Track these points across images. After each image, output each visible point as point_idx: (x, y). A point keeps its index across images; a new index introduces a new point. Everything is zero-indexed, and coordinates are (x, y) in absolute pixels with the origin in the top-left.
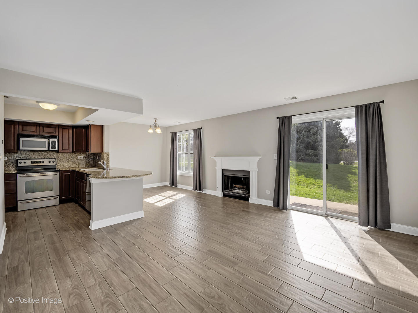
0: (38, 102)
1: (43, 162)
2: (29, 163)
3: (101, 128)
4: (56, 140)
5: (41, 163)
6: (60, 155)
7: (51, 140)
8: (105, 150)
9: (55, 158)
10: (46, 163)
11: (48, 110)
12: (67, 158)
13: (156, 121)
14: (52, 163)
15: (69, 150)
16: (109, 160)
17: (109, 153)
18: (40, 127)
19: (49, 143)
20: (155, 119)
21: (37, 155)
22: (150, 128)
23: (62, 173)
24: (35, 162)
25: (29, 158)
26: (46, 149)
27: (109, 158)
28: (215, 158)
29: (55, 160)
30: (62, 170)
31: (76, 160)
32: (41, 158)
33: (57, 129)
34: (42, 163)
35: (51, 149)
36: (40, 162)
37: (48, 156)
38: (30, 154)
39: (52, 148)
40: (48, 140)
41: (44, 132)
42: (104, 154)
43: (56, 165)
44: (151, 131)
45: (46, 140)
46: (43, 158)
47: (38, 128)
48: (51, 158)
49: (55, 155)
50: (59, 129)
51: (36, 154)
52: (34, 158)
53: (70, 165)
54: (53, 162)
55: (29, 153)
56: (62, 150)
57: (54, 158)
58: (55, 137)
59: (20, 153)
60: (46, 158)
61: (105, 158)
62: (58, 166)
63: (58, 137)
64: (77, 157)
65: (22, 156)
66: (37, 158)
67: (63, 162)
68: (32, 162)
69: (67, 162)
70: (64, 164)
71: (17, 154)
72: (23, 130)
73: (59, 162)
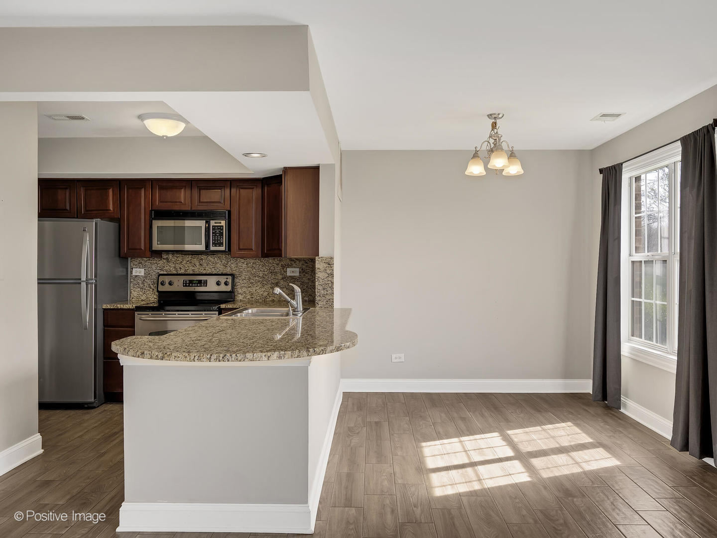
0: (141, 117)
1: (205, 283)
2: (178, 284)
3: (314, 174)
4: (224, 223)
6: (244, 265)
8: (323, 252)
9: (231, 272)
10: (211, 285)
11: (163, 136)
12: (261, 275)
13: (494, 125)
15: (254, 249)
16: (332, 283)
17: (332, 258)
18: (193, 189)
19: (207, 230)
20: (490, 116)
21: (197, 264)
22: (475, 156)
24: (191, 283)
25: (182, 271)
26: (202, 247)
29: (230, 279)
31: (283, 279)
32: (204, 272)
33: (228, 192)
34: (203, 286)
35: (212, 248)
38: (184, 262)
39: (215, 244)
40: (206, 222)
42: (317, 262)
43: (232, 292)
44: (476, 169)
45: (203, 223)
47: (188, 192)
50: (232, 190)
52: (191, 272)
53: (265, 294)
54: (226, 283)
55: (183, 260)
56: (239, 249)
58: (221, 215)
59: (167, 259)
60: (216, 272)
61: (320, 275)
62: (240, 295)
63: (229, 212)
64: (284, 272)
65: (170, 268)
66: (196, 273)
67: (250, 285)
68: (185, 282)
69: (259, 284)
70: (253, 290)
71: (161, 262)
72: (161, 201)
73: (243, 285)
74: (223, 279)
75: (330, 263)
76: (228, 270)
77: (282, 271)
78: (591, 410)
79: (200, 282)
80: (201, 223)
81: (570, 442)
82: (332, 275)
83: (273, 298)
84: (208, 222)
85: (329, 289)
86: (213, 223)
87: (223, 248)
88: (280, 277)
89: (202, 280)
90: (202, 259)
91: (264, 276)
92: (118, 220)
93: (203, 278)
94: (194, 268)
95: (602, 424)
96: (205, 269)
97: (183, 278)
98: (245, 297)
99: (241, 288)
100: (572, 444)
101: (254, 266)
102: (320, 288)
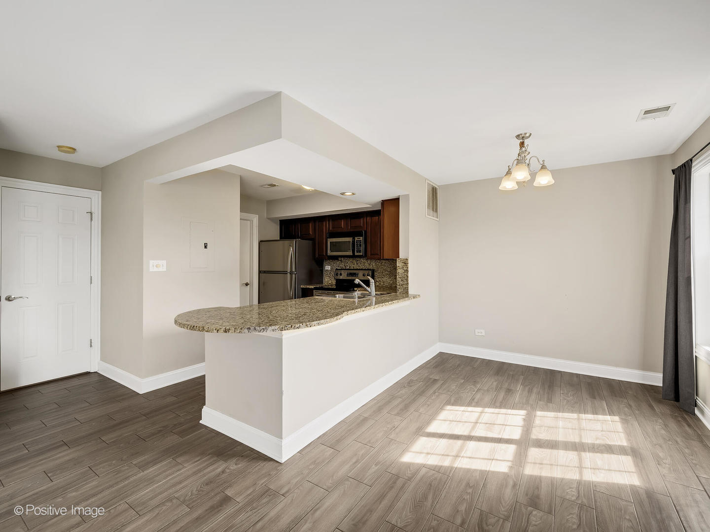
3: (398, 203)
4: (361, 239)
8: (402, 255)
16: (407, 276)
17: (407, 259)
18: (348, 220)
19: (353, 243)
26: (350, 253)
35: (356, 254)
38: (349, 262)
39: (357, 252)
41: (351, 226)
42: (398, 262)
47: (345, 221)
50: (367, 218)
59: (341, 260)
60: (365, 268)
61: (400, 271)
63: (366, 232)
65: (342, 266)
68: (348, 274)
70: (384, 279)
71: (338, 262)
72: (333, 228)
74: (366, 273)
75: (406, 263)
76: (371, 267)
78: (658, 408)
79: (355, 274)
80: (350, 239)
81: (597, 439)
82: (407, 271)
85: (405, 280)
86: (356, 239)
87: (361, 254)
92: (313, 240)
93: (355, 272)
94: (354, 266)
95: (657, 427)
96: (359, 267)
97: (346, 272)
98: (380, 284)
99: (378, 278)
100: (598, 442)
102: (400, 280)
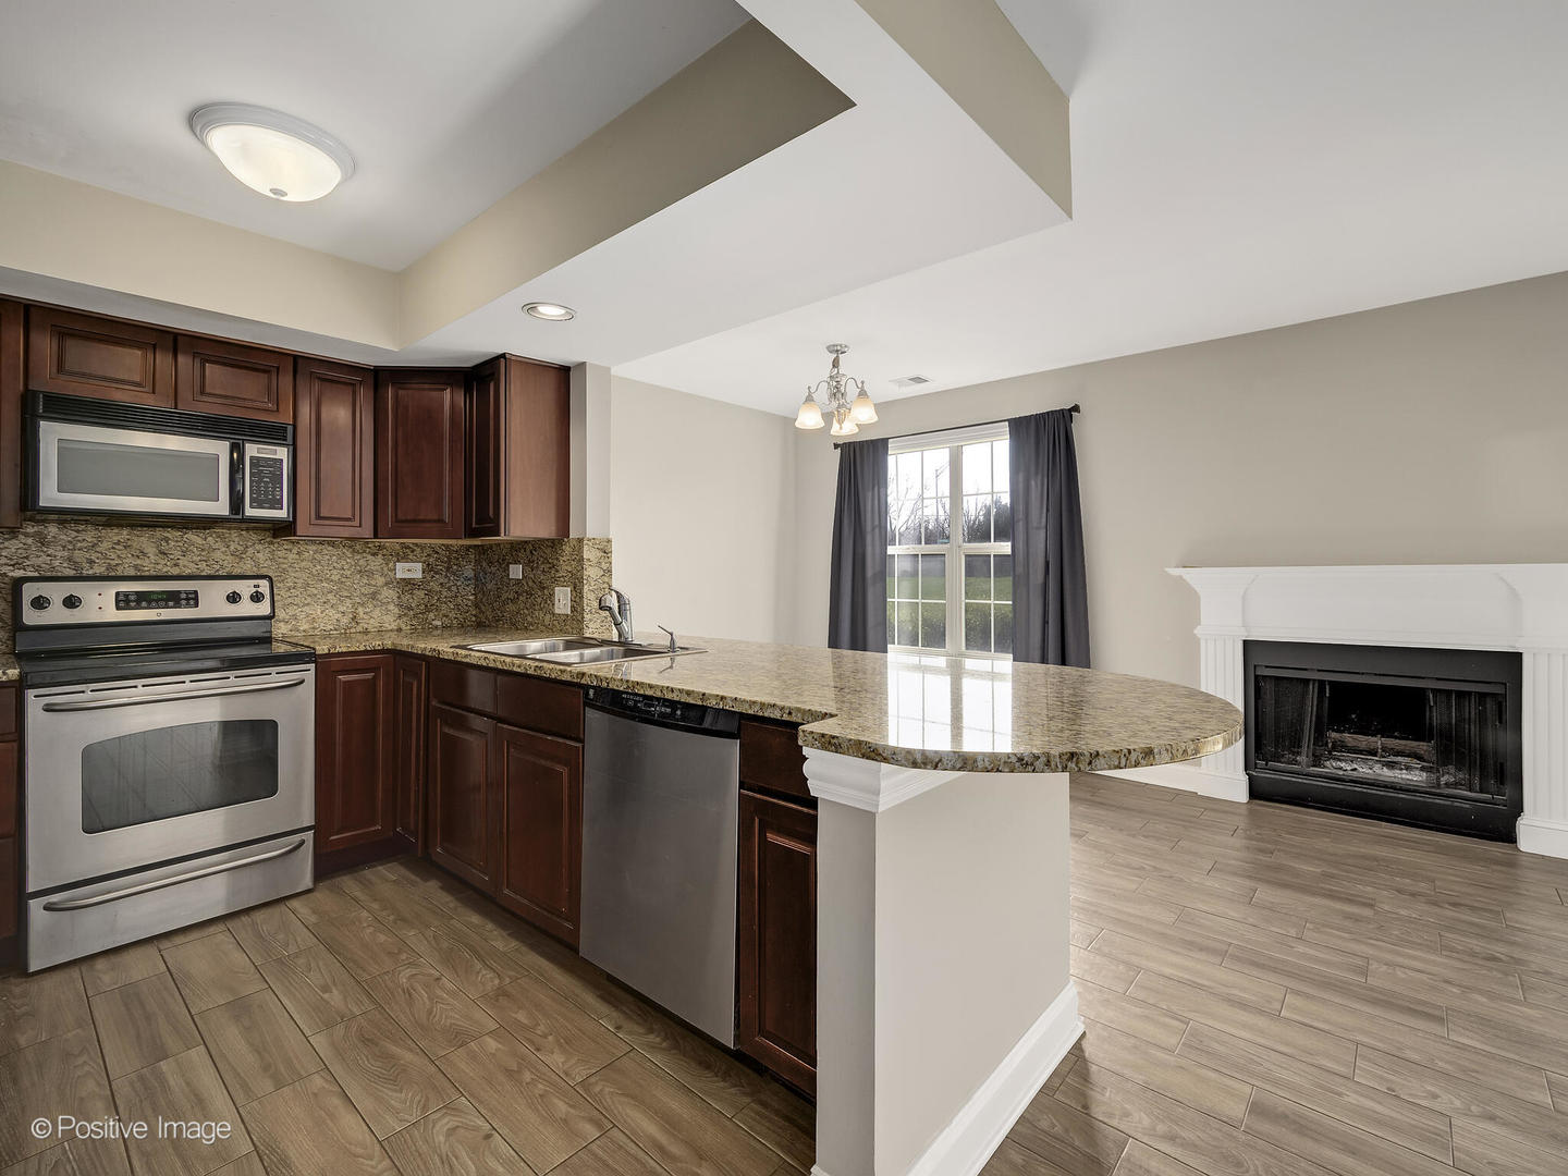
1: (193, 599)
2: (100, 605)
3: (562, 380)
4: (282, 453)
5: (177, 605)
6: (292, 556)
7: (252, 450)
9: (264, 572)
10: (213, 601)
12: (335, 578)
14: (246, 608)
15: (357, 523)
17: (609, 541)
18: (181, 359)
19: (236, 468)
21: (151, 550)
22: (809, 399)
23: (328, 668)
24: (143, 600)
25: (98, 570)
26: (221, 507)
27: (610, 571)
28: (1192, 576)
29: (264, 586)
30: (329, 655)
31: (386, 584)
32: (175, 571)
33: (286, 381)
34: (188, 605)
35: (250, 512)
36: (173, 599)
37: (223, 559)
38: (105, 545)
39: (259, 503)
40: (232, 446)
41: (202, 392)
42: (586, 548)
43: (270, 617)
45: (220, 449)
46: (188, 571)
47: (163, 361)
48: (237, 571)
49: (262, 554)
50: (298, 377)
51: (145, 541)
52: (132, 572)
54: (257, 598)
55: (100, 540)
56: (319, 517)
57: (255, 571)
58: (274, 434)
60: (212, 572)
61: (592, 572)
62: (282, 624)
63: (294, 430)
64: (390, 570)
66: (147, 574)
67: (309, 600)
68: (121, 598)
69: (330, 596)
70: (316, 610)
71: (15, 545)
72: (61, 371)
73: (290, 600)
74: (245, 588)
75: (606, 550)
77: (385, 569)
79: (176, 595)
80: (217, 448)
83: (366, 626)
84: (236, 448)
87: (282, 513)
88: (381, 581)
89: (179, 592)
90: (167, 540)
91: (343, 580)
94: (139, 562)
96: (176, 565)
97: (114, 587)
101: (318, 556)
102: (592, 597)
